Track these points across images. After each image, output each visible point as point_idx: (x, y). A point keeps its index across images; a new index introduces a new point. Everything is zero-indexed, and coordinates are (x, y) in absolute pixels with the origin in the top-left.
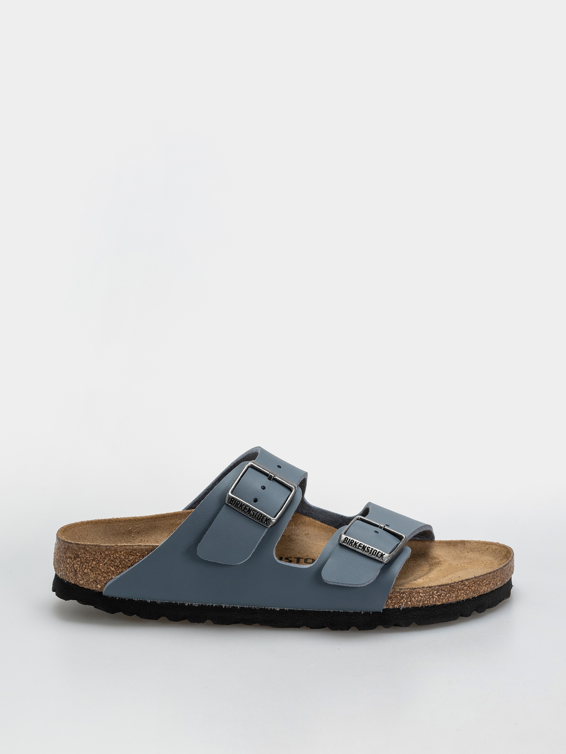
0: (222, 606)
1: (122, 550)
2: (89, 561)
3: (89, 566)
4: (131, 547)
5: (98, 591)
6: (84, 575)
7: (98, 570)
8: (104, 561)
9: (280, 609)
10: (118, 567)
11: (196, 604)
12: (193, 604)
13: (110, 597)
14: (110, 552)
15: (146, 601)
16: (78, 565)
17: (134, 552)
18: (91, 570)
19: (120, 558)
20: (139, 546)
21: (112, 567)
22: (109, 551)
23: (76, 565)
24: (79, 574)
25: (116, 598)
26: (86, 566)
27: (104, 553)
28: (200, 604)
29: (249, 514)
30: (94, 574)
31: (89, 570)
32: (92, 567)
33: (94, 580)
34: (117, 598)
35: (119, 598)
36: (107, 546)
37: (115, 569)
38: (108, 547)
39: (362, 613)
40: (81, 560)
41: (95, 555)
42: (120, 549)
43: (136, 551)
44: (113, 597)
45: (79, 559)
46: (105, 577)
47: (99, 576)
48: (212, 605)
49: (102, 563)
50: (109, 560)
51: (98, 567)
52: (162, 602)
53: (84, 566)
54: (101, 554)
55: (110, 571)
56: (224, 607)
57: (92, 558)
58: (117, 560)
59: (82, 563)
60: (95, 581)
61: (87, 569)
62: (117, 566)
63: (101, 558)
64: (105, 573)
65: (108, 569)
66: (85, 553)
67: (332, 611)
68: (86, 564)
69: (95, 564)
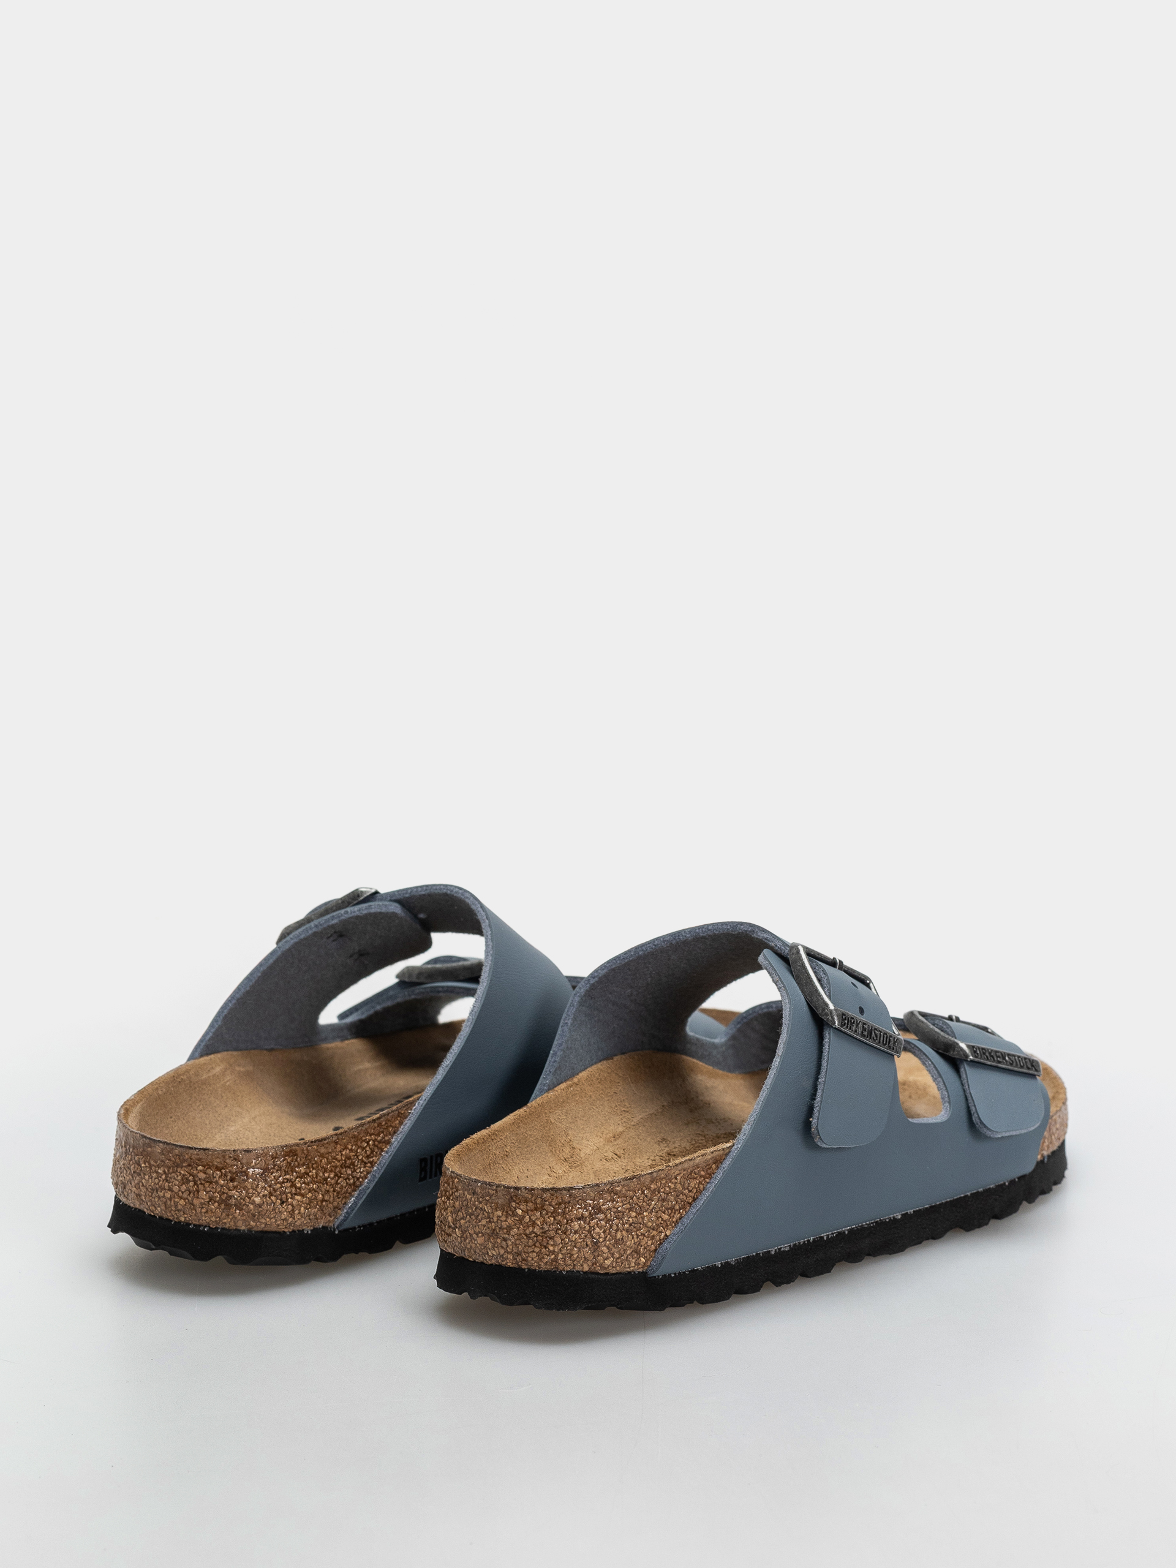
0: (823, 1237)
1: (677, 1172)
2: (624, 1213)
3: (623, 1224)
4: (691, 1163)
5: (639, 1272)
6: (614, 1246)
7: (641, 1226)
8: (650, 1206)
9: (902, 1215)
10: (674, 1211)
11: (785, 1247)
12: (781, 1248)
13: (661, 1277)
14: (659, 1184)
15: (715, 1265)
16: (600, 1228)
17: (696, 1171)
18: (627, 1231)
19: (675, 1191)
20: (702, 1156)
21: (664, 1213)
22: (656, 1182)
23: (597, 1230)
24: (605, 1245)
25: (670, 1275)
26: (617, 1226)
27: (649, 1188)
28: (792, 1244)
29: (870, 1038)
30: (635, 1236)
31: (624, 1233)
32: (631, 1225)
33: (633, 1251)
34: (673, 1276)
35: (675, 1274)
36: (652, 1173)
37: (669, 1215)
38: (655, 1175)
39: (1007, 1184)
40: (606, 1217)
41: (632, 1198)
42: (674, 1173)
43: (698, 1167)
44: (665, 1275)
45: (601, 1216)
46: (653, 1237)
47: (643, 1239)
48: (808, 1241)
49: (646, 1211)
50: (658, 1200)
51: (640, 1220)
52: (737, 1259)
53: (615, 1227)
54: (643, 1192)
55: (661, 1223)
56: (825, 1238)
57: (628, 1206)
58: (672, 1195)
59: (608, 1221)
60: (635, 1252)
61: (621, 1231)
62: (672, 1208)
63: (644, 1201)
64: (653, 1230)
65: (658, 1218)
66: (613, 1200)
67: (969, 1194)
68: (616, 1221)
69: (636, 1217)
